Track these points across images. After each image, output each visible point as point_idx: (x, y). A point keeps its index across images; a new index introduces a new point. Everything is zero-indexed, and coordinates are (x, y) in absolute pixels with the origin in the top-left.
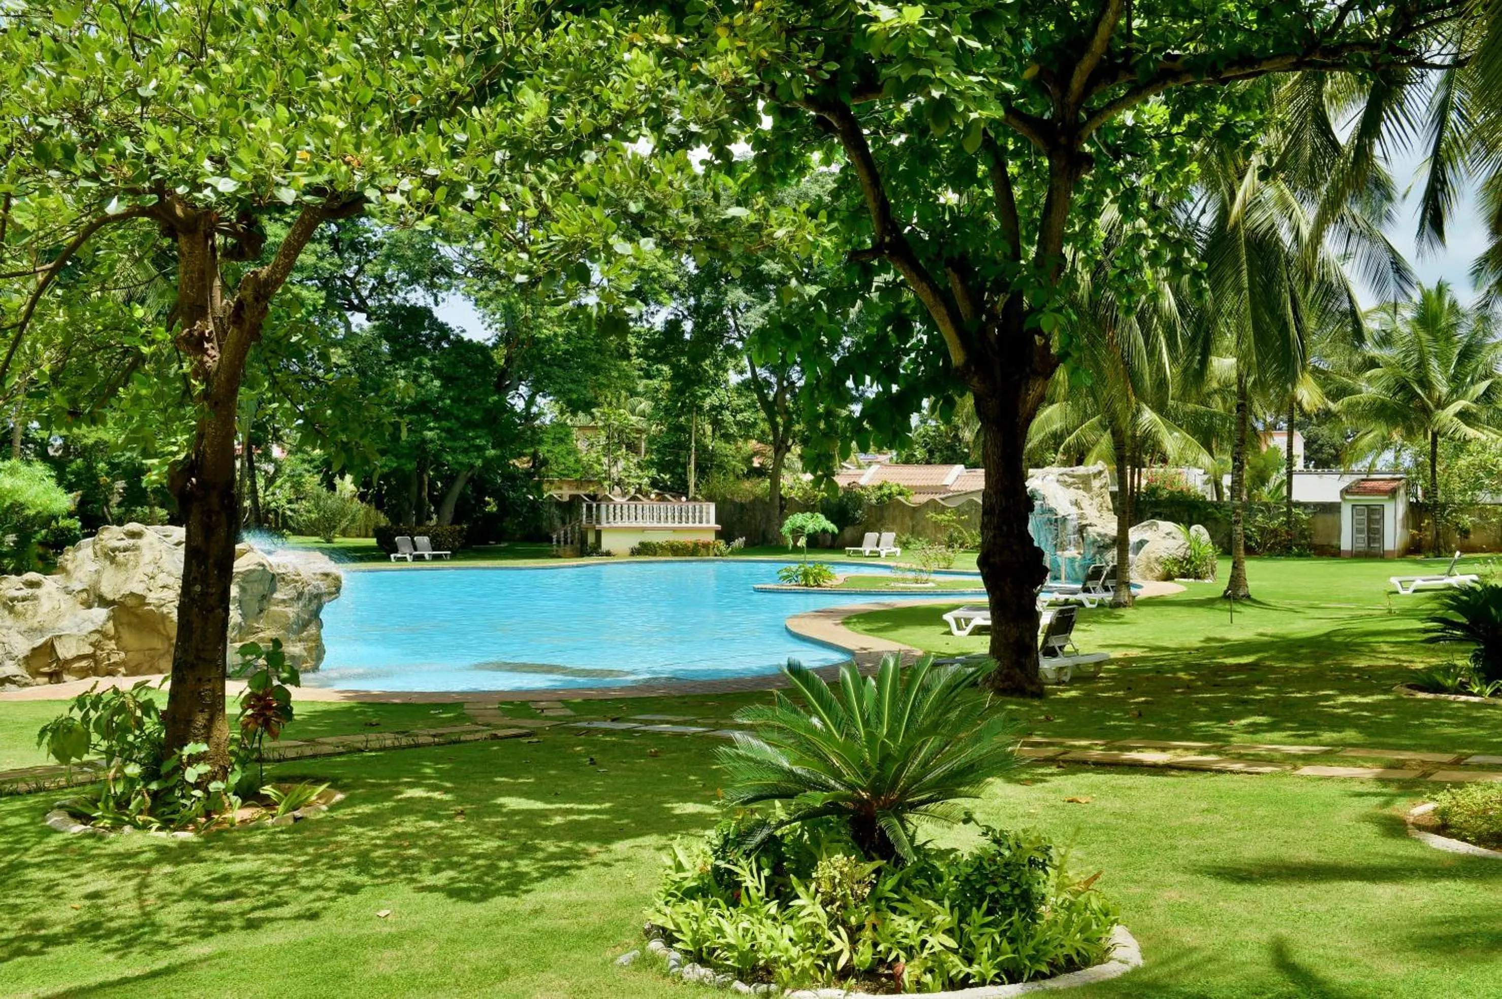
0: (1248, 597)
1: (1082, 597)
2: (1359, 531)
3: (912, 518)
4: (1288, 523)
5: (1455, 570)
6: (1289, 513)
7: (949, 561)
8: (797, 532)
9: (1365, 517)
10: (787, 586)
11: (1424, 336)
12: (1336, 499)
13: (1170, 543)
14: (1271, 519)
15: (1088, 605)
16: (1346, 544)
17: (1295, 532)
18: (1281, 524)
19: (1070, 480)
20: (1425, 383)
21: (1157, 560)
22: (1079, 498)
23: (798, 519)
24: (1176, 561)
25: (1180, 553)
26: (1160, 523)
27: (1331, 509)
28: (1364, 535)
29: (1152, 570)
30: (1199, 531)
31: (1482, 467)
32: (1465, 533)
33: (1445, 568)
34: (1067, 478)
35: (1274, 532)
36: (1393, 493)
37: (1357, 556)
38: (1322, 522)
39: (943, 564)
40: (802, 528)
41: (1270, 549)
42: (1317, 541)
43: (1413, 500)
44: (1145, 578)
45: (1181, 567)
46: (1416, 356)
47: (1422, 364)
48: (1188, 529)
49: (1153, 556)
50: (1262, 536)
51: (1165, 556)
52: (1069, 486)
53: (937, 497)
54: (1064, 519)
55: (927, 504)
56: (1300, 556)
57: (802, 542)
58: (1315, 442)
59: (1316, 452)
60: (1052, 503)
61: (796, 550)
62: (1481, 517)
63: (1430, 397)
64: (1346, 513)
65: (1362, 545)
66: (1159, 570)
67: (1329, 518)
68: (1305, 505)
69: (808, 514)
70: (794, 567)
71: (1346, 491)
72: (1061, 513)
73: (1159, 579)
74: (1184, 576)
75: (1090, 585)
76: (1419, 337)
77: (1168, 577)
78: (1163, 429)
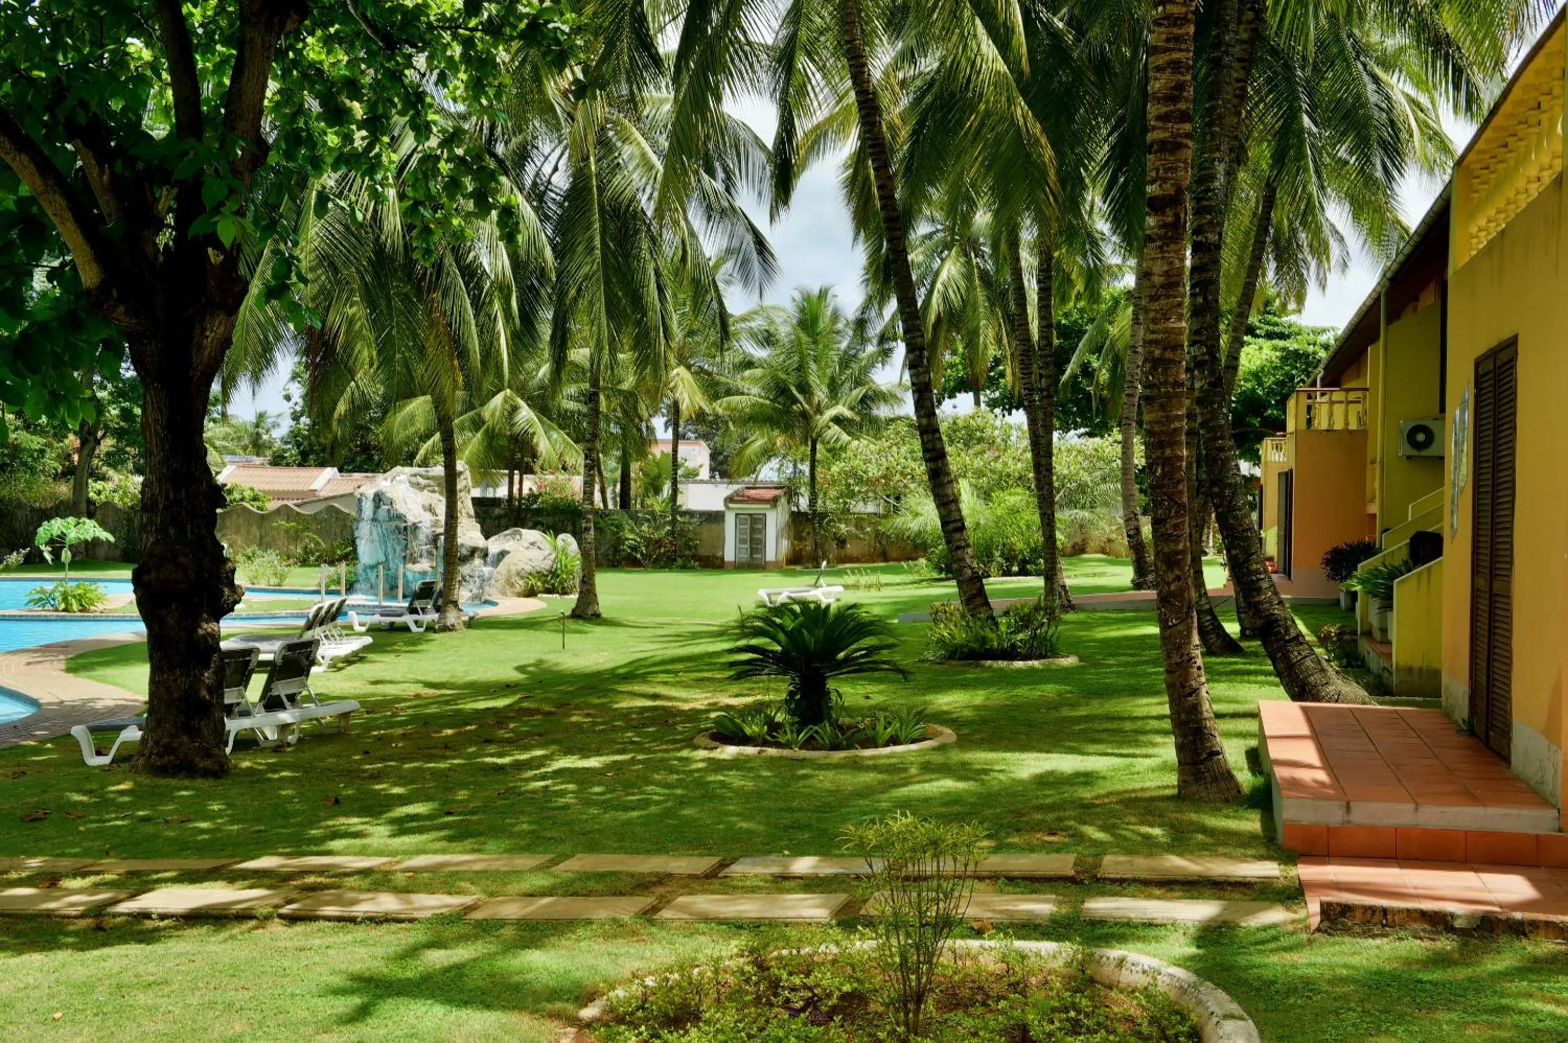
0: (597, 616)
1: (408, 619)
2: (743, 541)
3: (260, 527)
4: (672, 533)
5: (822, 581)
6: (674, 522)
7: (282, 577)
8: (57, 544)
9: (747, 526)
10: (38, 611)
11: (805, 338)
12: (720, 507)
13: (534, 553)
14: (657, 529)
15: (414, 628)
16: (729, 555)
17: (680, 542)
18: (667, 534)
19: (423, 482)
20: (805, 388)
21: (518, 574)
22: (434, 503)
23: (55, 526)
24: (540, 575)
25: (546, 565)
26: (524, 531)
27: (715, 518)
28: (747, 546)
29: (512, 585)
30: (568, 541)
31: (853, 473)
32: (842, 542)
33: (811, 579)
34: (420, 480)
35: (659, 543)
36: (774, 501)
37: (741, 567)
38: (707, 531)
39: (274, 581)
40: (63, 536)
41: (656, 560)
42: (703, 552)
43: (795, 509)
44: (504, 594)
45: (545, 582)
46: (796, 358)
47: (801, 368)
48: (556, 537)
49: (514, 569)
50: (647, 547)
51: (528, 568)
52: (421, 488)
53: (290, 503)
54: (415, 527)
55: (278, 511)
56: (684, 568)
57: (66, 555)
58: (721, 453)
59: (721, 463)
60: (400, 508)
61: (58, 565)
62: (857, 527)
63: (809, 402)
64: (730, 519)
65: (745, 556)
66: (520, 585)
67: (714, 526)
68: (691, 514)
69: (71, 520)
70: (49, 587)
71: (729, 500)
72: (411, 519)
73: (519, 595)
74: (548, 591)
75: (418, 605)
76: (798, 338)
77: (531, 593)
78: (539, 428)
